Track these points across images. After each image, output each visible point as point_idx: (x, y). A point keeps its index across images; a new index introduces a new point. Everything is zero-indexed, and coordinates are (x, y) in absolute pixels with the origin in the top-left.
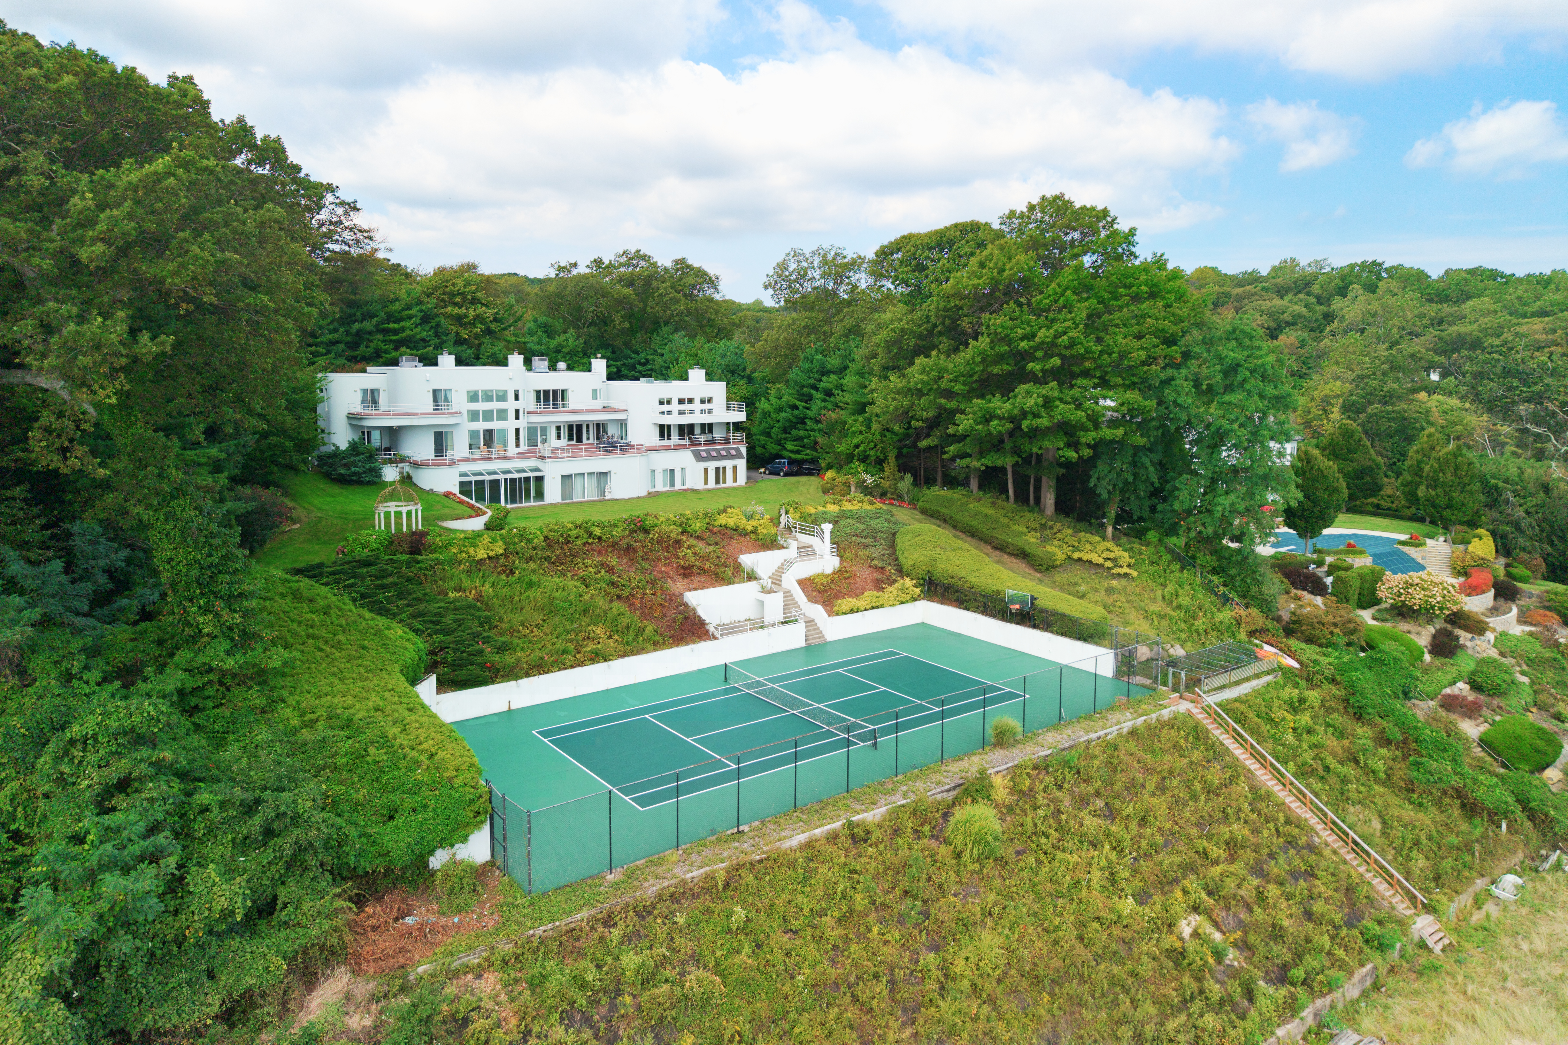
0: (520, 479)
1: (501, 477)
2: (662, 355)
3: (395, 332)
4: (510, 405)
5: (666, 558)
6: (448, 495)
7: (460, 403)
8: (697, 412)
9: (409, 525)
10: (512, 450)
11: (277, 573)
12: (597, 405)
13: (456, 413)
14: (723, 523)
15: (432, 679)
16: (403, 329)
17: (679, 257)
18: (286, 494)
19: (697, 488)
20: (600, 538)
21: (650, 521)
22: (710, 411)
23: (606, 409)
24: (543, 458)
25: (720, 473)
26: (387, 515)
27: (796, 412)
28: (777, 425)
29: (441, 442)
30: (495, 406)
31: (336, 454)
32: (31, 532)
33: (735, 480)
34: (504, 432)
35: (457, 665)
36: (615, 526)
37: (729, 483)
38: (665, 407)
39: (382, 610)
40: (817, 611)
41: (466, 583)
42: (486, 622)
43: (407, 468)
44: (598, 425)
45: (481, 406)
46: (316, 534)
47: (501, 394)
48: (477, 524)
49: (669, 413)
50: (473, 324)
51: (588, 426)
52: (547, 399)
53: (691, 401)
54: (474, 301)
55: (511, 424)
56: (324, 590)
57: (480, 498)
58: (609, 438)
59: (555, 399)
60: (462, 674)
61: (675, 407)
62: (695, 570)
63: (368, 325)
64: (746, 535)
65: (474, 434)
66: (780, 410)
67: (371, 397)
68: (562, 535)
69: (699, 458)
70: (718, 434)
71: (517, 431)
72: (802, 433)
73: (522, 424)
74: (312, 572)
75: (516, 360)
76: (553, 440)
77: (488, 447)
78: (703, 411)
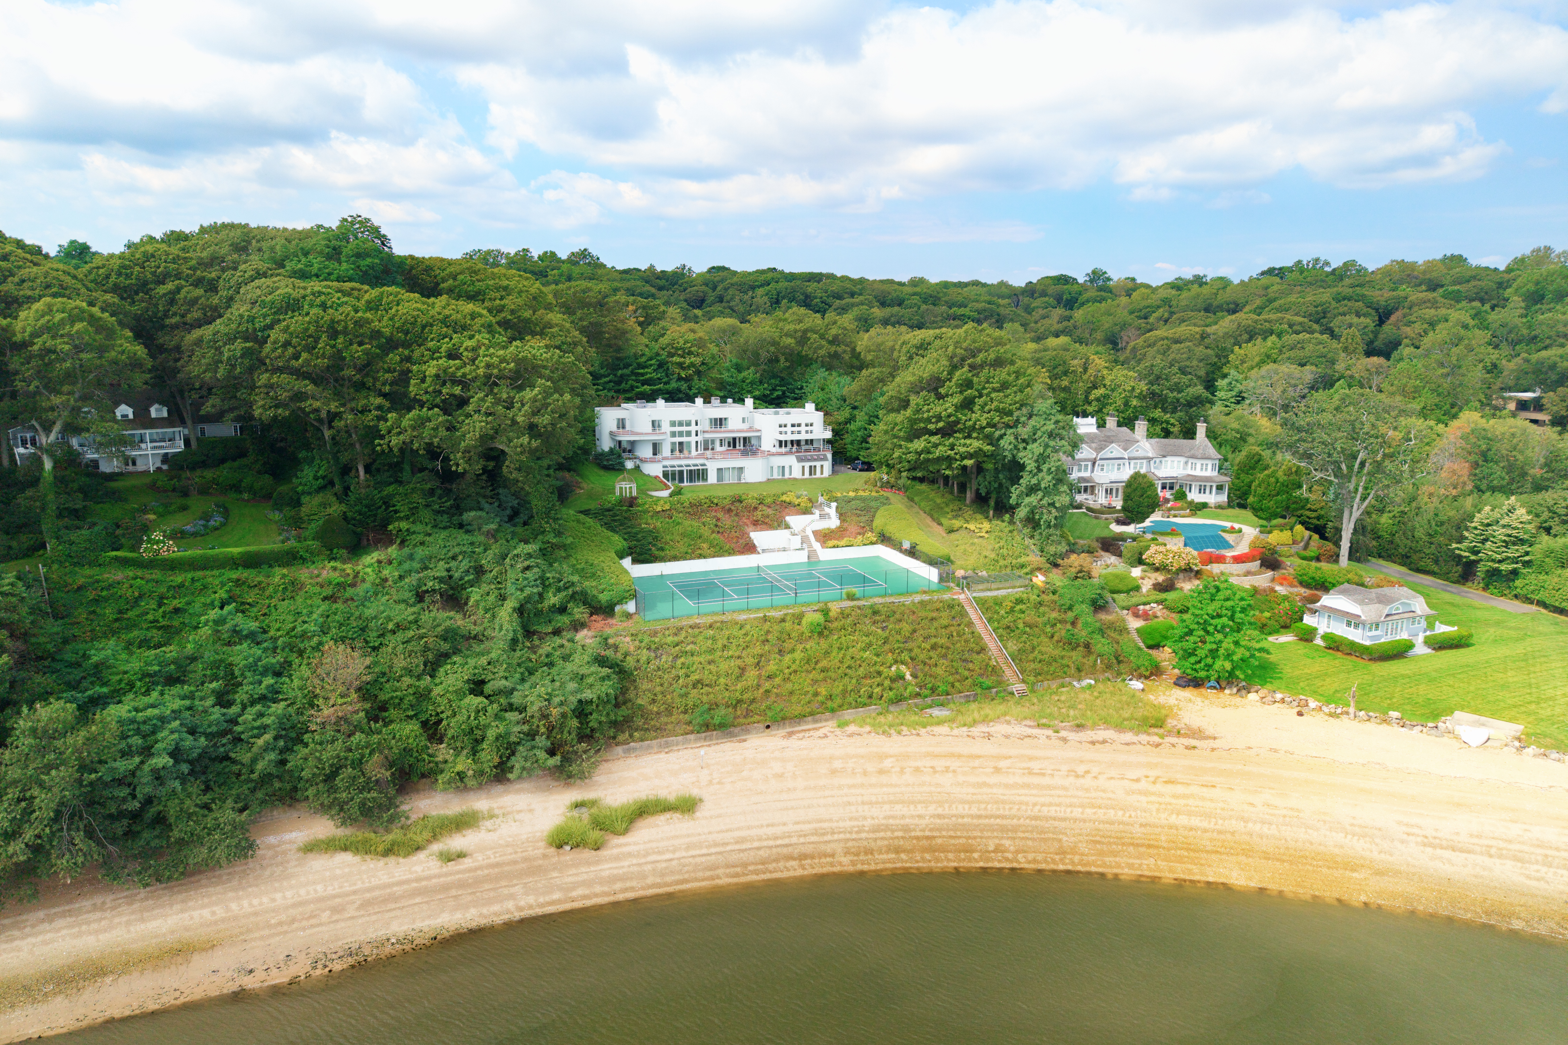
0: (695, 470)
1: (685, 469)
3: (642, 375)
4: (693, 428)
5: (747, 516)
6: (656, 477)
7: (666, 428)
8: (803, 432)
9: (631, 492)
10: (694, 453)
11: (572, 512)
12: (745, 426)
13: (663, 433)
14: (783, 500)
15: (630, 558)
16: (647, 373)
18: (578, 475)
19: (798, 477)
20: (716, 504)
21: (744, 497)
22: (812, 432)
23: (749, 430)
24: (709, 458)
25: (812, 470)
26: (621, 488)
28: (857, 439)
29: (656, 448)
30: (684, 429)
31: (603, 454)
32: (488, 492)
33: (822, 473)
34: (689, 443)
35: (640, 554)
36: (725, 498)
37: (819, 474)
38: (783, 429)
39: (613, 530)
40: (817, 546)
41: (650, 521)
42: (656, 538)
43: (638, 462)
44: (745, 439)
45: (677, 429)
46: (591, 496)
47: (688, 421)
48: (665, 494)
49: (785, 433)
50: (689, 367)
51: (739, 439)
52: (716, 424)
53: (799, 425)
54: (690, 353)
55: (693, 439)
56: (589, 520)
57: (674, 479)
58: (750, 447)
59: (721, 424)
60: (641, 558)
61: (789, 429)
62: (760, 522)
63: (627, 371)
64: (793, 507)
65: (673, 444)
67: (621, 424)
68: (698, 502)
69: (800, 460)
70: (814, 446)
71: (697, 443)
73: (700, 438)
74: (586, 512)
75: (699, 401)
76: (718, 448)
77: (681, 451)
78: (807, 432)
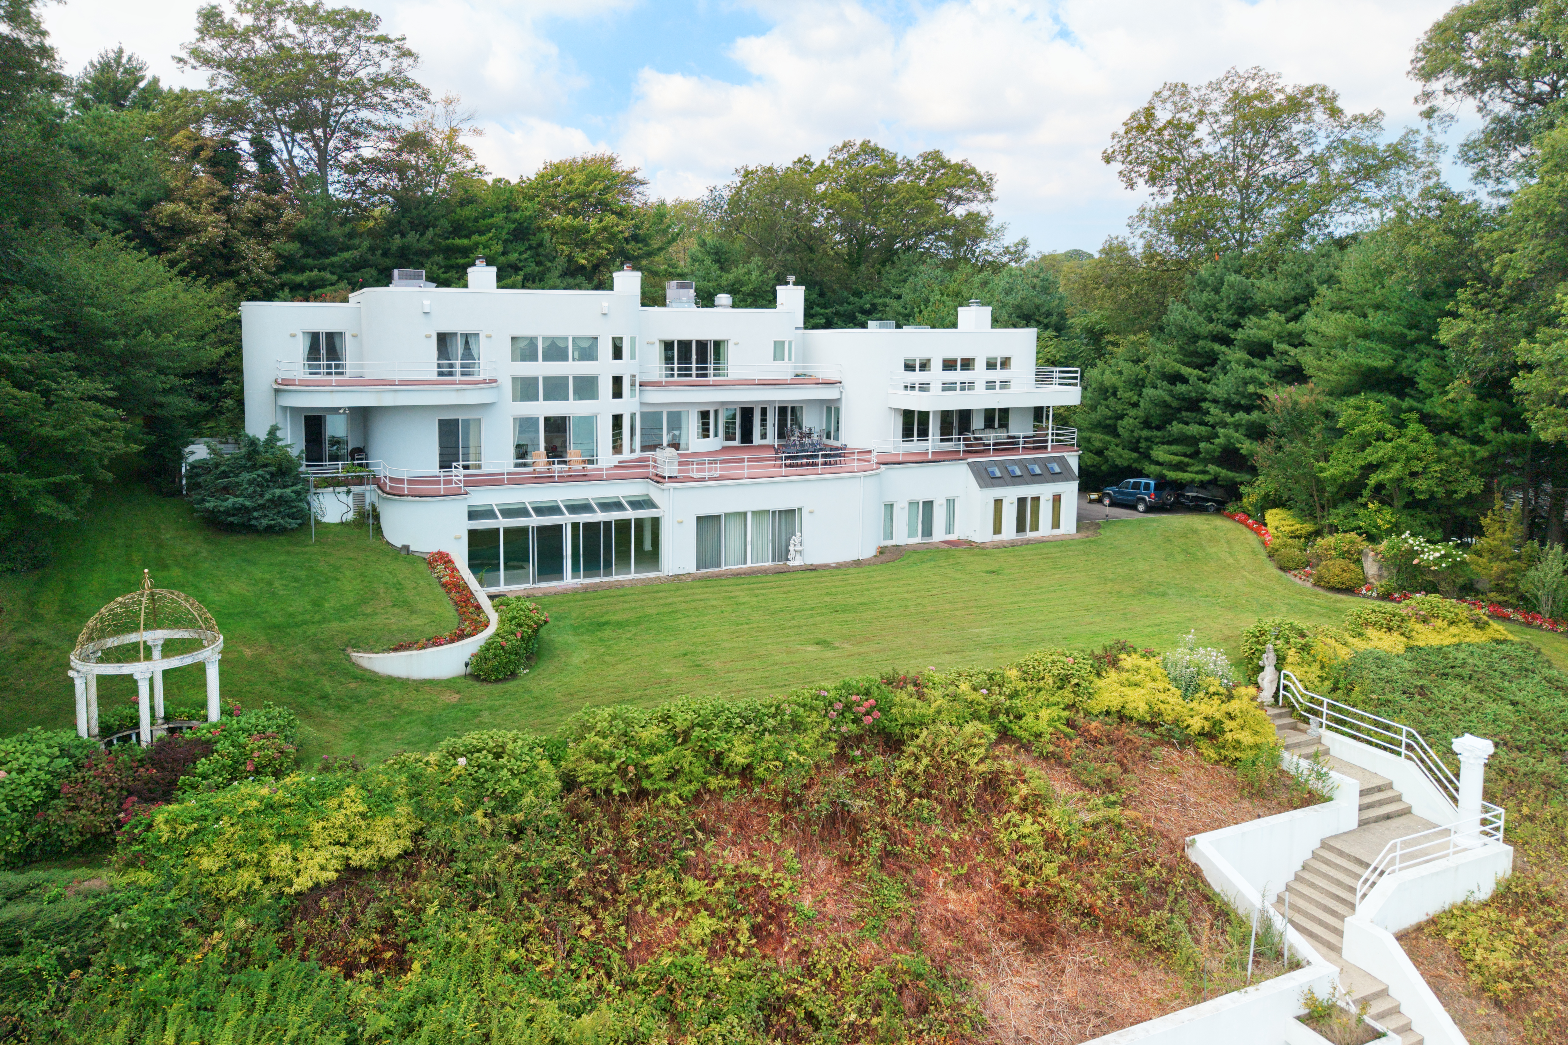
0: (608, 524)
1: (566, 519)
2: (899, 297)
4: (604, 368)
5: (960, 852)
6: (436, 561)
7: (496, 362)
8: (979, 387)
10: (606, 458)
12: (784, 370)
13: (484, 382)
14: (1115, 705)
17: (930, 149)
19: (977, 538)
20: (746, 772)
21: (902, 707)
22: (1005, 384)
23: (800, 380)
24: (659, 479)
25: (1026, 511)
27: (1181, 388)
28: (1133, 412)
29: (453, 439)
30: (571, 369)
33: (1056, 524)
34: (589, 422)
36: (797, 726)
37: (1045, 529)
38: (917, 377)
43: (373, 496)
44: (783, 411)
45: (541, 369)
47: (585, 344)
49: (924, 387)
51: (764, 411)
52: (685, 356)
53: (967, 364)
55: (604, 407)
57: (516, 562)
58: (802, 436)
59: (702, 358)
61: (936, 375)
62: (1062, 918)
64: (1185, 742)
65: (525, 424)
66: (1138, 384)
67: (326, 351)
68: (622, 771)
69: (983, 478)
70: (1020, 429)
71: (617, 420)
72: (1194, 429)
73: (628, 406)
75: (626, 281)
76: (694, 442)
77: (556, 451)
78: (990, 385)
